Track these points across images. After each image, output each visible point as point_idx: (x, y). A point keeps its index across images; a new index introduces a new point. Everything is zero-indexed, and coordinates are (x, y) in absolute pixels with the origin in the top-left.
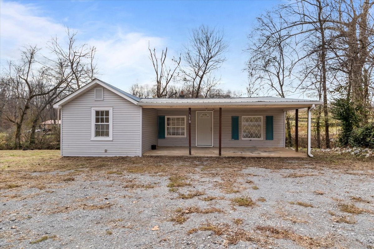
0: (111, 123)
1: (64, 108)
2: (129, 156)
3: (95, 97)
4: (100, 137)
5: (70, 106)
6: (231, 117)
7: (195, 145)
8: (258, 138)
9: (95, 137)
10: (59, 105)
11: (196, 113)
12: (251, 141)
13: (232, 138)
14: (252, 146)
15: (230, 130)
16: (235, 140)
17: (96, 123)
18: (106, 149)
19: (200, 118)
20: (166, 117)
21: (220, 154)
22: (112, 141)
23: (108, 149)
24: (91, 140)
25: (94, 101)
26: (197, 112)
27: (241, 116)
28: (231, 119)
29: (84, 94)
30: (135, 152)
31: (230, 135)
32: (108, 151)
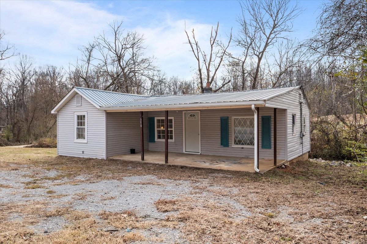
0: (86, 127)
1: (59, 113)
2: (98, 158)
3: (76, 103)
4: (80, 139)
5: (62, 111)
6: (220, 118)
7: (183, 151)
8: (247, 145)
9: (77, 139)
10: (54, 111)
11: (182, 114)
12: (243, 149)
13: (222, 145)
14: (245, 156)
15: (218, 135)
16: (224, 146)
17: (77, 126)
18: (83, 150)
19: (188, 119)
20: (156, 119)
21: (167, 161)
22: (87, 143)
23: (84, 151)
24: (74, 142)
25: (76, 107)
26: (184, 112)
27: (231, 117)
28: (220, 121)
29: (70, 100)
30: (101, 154)
31: (219, 141)
32: (84, 153)
